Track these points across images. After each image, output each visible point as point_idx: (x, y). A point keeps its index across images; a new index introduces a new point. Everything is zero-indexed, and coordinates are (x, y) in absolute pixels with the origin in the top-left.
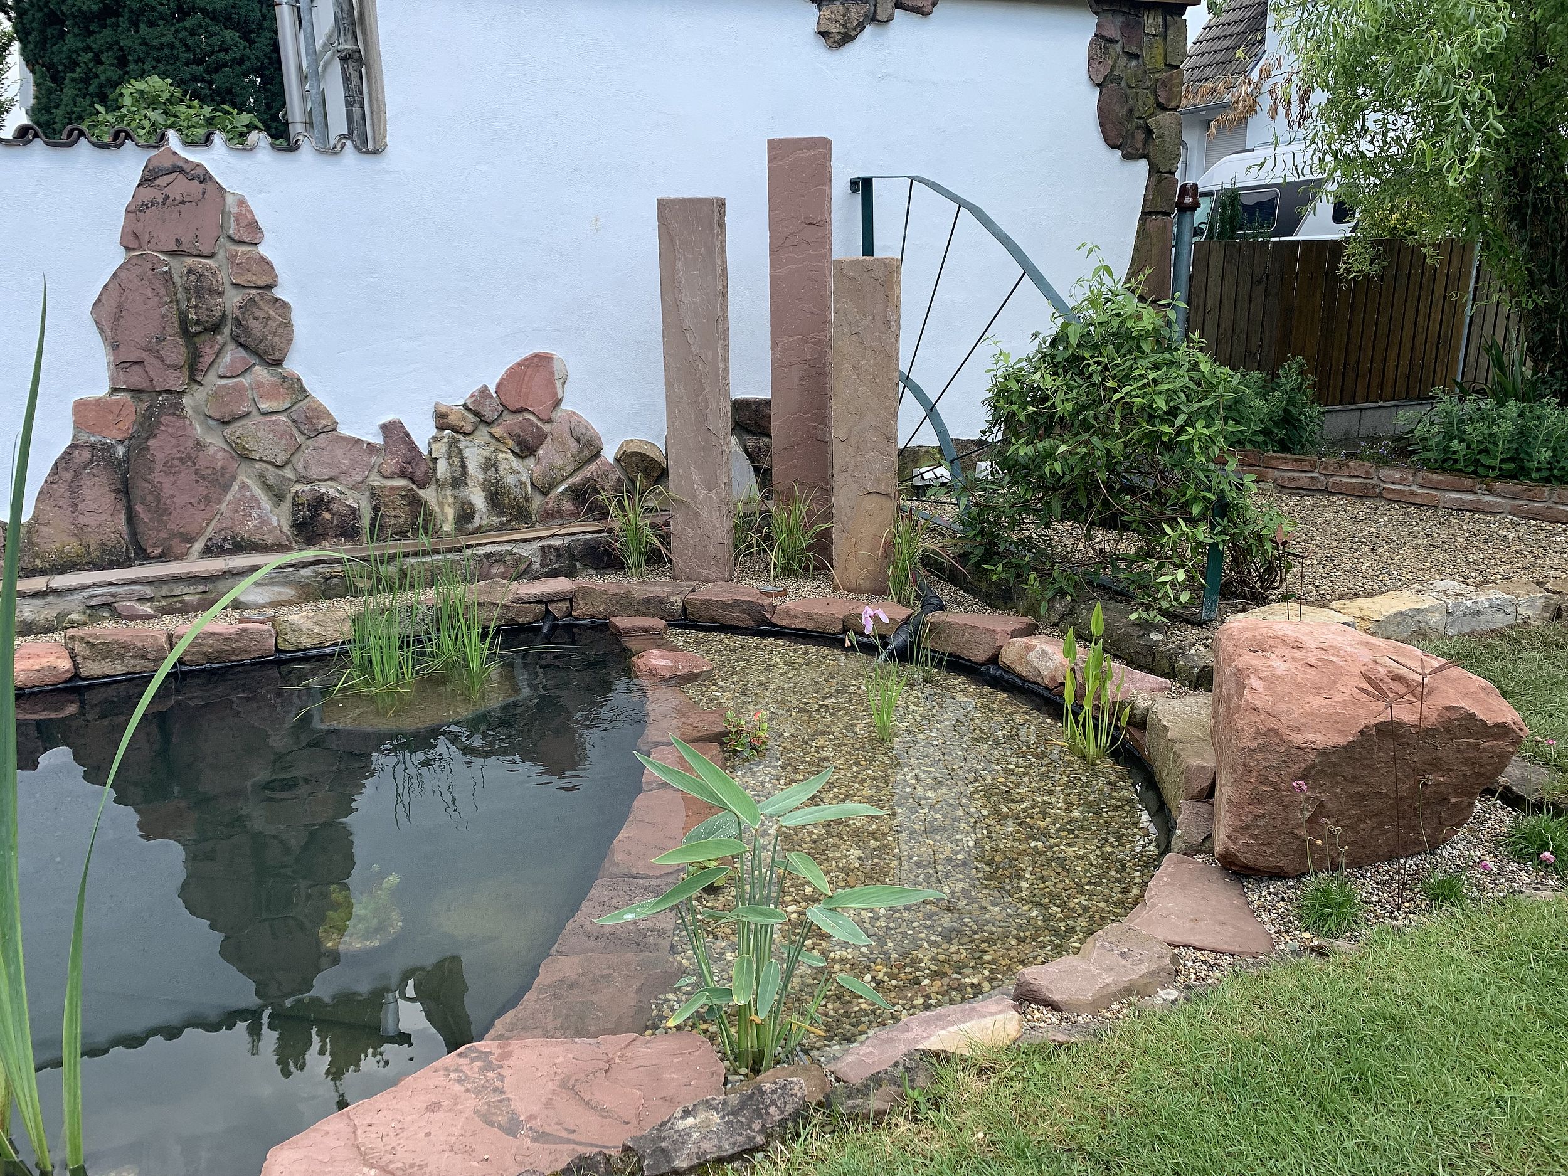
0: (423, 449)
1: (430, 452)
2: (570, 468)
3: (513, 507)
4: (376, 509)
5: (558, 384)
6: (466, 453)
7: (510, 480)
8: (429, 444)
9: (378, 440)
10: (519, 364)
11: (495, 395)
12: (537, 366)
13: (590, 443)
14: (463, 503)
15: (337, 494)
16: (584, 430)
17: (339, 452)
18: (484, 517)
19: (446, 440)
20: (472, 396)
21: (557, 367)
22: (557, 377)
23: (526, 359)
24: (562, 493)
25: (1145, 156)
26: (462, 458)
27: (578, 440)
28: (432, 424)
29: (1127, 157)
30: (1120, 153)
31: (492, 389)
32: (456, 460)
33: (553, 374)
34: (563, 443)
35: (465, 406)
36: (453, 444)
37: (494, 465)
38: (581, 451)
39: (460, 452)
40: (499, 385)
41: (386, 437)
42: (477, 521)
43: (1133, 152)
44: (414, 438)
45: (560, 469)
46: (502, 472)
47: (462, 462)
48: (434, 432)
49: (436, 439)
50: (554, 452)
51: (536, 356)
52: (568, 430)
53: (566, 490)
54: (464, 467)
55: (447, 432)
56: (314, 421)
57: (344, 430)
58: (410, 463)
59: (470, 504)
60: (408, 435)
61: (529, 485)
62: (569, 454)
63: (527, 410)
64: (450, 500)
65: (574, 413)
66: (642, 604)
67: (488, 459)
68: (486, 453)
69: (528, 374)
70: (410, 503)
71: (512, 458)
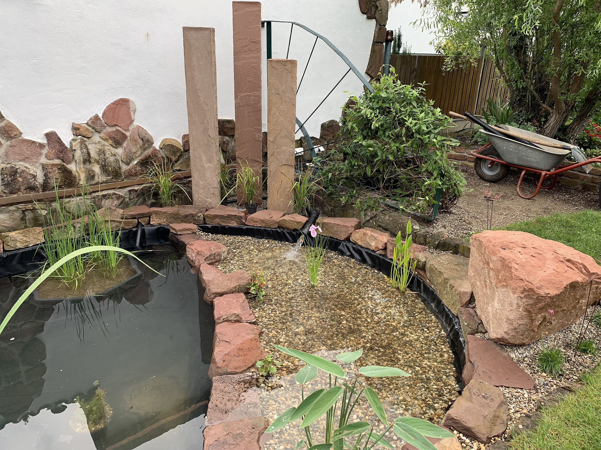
0: (68, 145)
1: (71, 147)
2: (139, 153)
3: (113, 172)
4: (45, 175)
5: (132, 113)
6: (90, 147)
7: (112, 159)
8: (71, 143)
9: (44, 141)
10: (113, 104)
11: (102, 119)
12: (122, 105)
13: (148, 141)
14: (89, 171)
15: (25, 169)
16: (145, 135)
17: (24, 148)
18: (100, 177)
19: (79, 141)
20: (91, 119)
21: (131, 106)
22: (131, 109)
23: (116, 101)
24: (136, 164)
25: (375, 18)
26: (87, 149)
27: (142, 139)
28: (71, 133)
29: (369, 18)
30: (366, 16)
31: (100, 115)
32: (85, 150)
33: (129, 108)
34: (135, 141)
35: (87, 124)
36: (82, 143)
37: (104, 152)
38: (144, 145)
39: (86, 146)
40: (104, 114)
41: (48, 140)
42: (96, 179)
43: (371, 16)
44: (62, 140)
45: (135, 153)
46: (107, 156)
47: (88, 151)
48: (72, 137)
49: (73, 140)
50: (131, 145)
51: (121, 100)
52: (137, 135)
53: (137, 163)
54: (89, 154)
55: (79, 137)
56: (10, 132)
57: (25, 136)
58: (61, 152)
59: (93, 171)
60: (59, 139)
61: (120, 161)
62: (138, 146)
63: (117, 125)
64: (83, 170)
65: (140, 127)
66: (184, 218)
67: (100, 150)
68: (99, 147)
69: (117, 109)
70: (63, 172)
71: (112, 149)
